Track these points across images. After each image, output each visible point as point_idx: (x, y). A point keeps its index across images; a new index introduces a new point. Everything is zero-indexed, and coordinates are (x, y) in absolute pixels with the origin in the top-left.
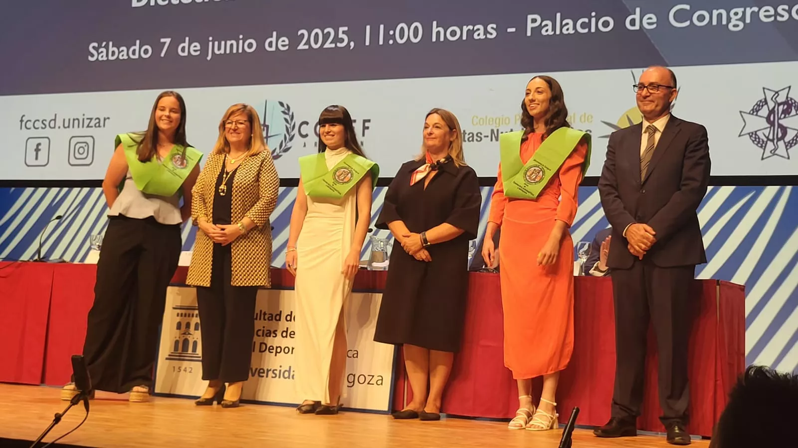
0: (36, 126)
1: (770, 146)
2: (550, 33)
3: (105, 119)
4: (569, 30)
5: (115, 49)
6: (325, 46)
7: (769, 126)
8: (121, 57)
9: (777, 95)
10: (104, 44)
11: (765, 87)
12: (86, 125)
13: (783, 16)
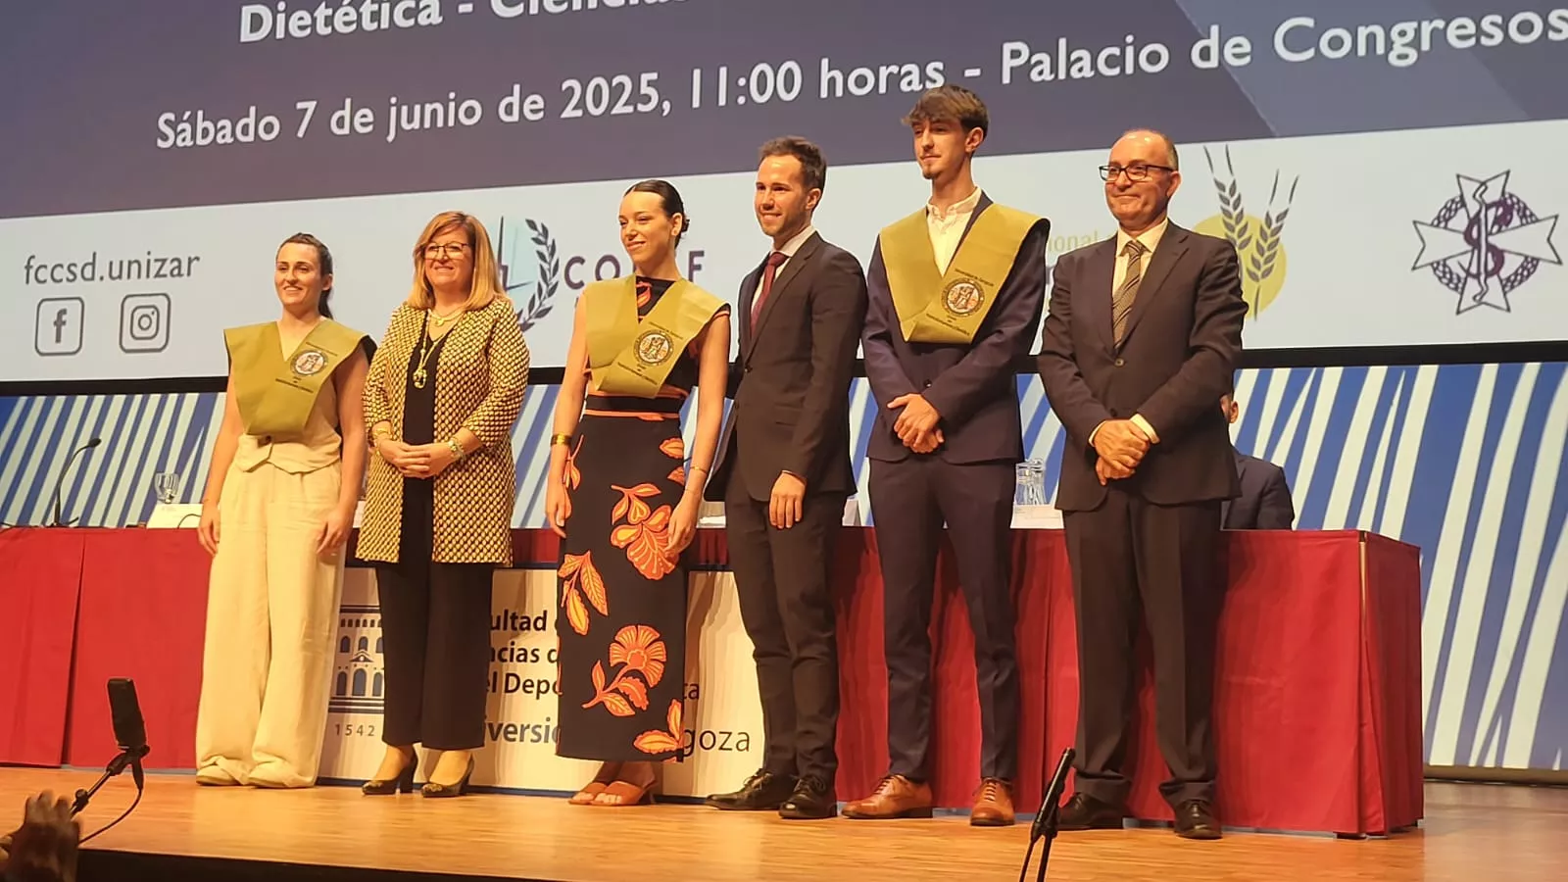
0: (57, 277)
1: (1473, 287)
2: (1048, 77)
3: (190, 261)
4: (1083, 70)
5: (209, 125)
6: (614, 112)
7: (1470, 248)
8: (220, 141)
9: (1483, 188)
10: (188, 114)
11: (1461, 173)
12: (153, 272)
13: (1491, 36)
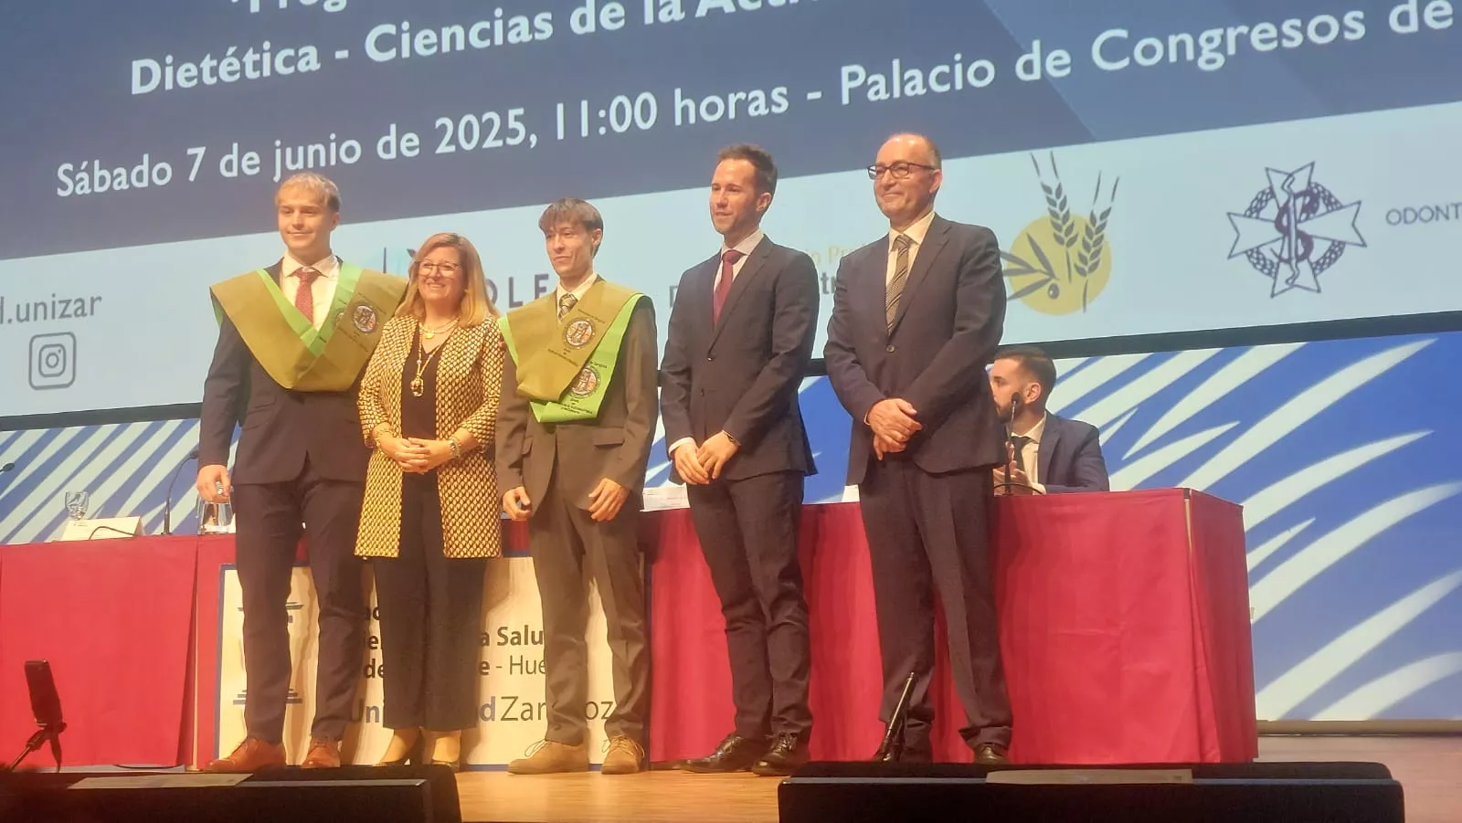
1: (1285, 271)
2: (883, 96)
3: (93, 300)
4: (916, 88)
5: (106, 173)
6: (485, 145)
7: (1280, 235)
8: (116, 187)
9: (1291, 179)
10: (85, 164)
11: (1270, 167)
12: (58, 313)
